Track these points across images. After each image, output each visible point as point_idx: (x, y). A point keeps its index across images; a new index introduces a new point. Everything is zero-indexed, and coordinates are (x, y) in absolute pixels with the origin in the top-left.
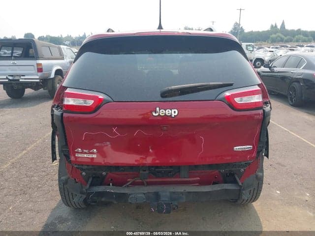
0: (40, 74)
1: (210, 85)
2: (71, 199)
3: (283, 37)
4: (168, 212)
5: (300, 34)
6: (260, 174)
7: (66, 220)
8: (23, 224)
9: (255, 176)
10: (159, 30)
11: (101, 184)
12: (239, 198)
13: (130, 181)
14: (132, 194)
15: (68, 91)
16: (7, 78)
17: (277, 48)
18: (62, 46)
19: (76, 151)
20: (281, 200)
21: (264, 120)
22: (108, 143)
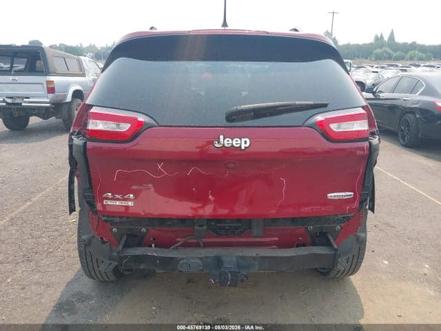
0: (51, 96)
1: (295, 105)
2: (96, 268)
3: (391, 52)
4: (234, 285)
5: (415, 49)
6: (362, 235)
7: (88, 298)
8: (27, 302)
9: (355, 238)
10: (223, 28)
11: (139, 245)
12: (333, 266)
13: (181, 241)
14: (183, 259)
15: (94, 110)
16: (4, 101)
17: (383, 68)
18: (82, 58)
19: (104, 196)
20: (390, 273)
21: (369, 158)
22: (150, 185)
